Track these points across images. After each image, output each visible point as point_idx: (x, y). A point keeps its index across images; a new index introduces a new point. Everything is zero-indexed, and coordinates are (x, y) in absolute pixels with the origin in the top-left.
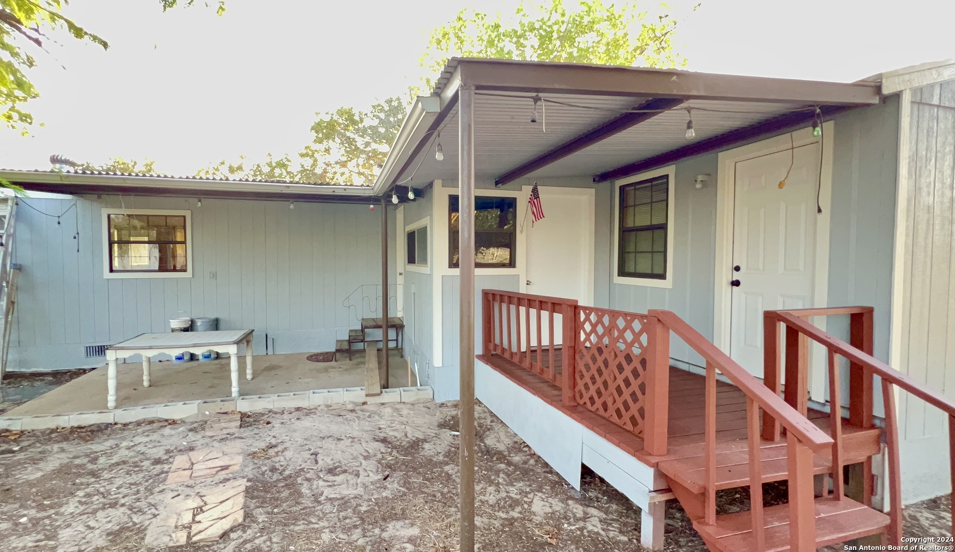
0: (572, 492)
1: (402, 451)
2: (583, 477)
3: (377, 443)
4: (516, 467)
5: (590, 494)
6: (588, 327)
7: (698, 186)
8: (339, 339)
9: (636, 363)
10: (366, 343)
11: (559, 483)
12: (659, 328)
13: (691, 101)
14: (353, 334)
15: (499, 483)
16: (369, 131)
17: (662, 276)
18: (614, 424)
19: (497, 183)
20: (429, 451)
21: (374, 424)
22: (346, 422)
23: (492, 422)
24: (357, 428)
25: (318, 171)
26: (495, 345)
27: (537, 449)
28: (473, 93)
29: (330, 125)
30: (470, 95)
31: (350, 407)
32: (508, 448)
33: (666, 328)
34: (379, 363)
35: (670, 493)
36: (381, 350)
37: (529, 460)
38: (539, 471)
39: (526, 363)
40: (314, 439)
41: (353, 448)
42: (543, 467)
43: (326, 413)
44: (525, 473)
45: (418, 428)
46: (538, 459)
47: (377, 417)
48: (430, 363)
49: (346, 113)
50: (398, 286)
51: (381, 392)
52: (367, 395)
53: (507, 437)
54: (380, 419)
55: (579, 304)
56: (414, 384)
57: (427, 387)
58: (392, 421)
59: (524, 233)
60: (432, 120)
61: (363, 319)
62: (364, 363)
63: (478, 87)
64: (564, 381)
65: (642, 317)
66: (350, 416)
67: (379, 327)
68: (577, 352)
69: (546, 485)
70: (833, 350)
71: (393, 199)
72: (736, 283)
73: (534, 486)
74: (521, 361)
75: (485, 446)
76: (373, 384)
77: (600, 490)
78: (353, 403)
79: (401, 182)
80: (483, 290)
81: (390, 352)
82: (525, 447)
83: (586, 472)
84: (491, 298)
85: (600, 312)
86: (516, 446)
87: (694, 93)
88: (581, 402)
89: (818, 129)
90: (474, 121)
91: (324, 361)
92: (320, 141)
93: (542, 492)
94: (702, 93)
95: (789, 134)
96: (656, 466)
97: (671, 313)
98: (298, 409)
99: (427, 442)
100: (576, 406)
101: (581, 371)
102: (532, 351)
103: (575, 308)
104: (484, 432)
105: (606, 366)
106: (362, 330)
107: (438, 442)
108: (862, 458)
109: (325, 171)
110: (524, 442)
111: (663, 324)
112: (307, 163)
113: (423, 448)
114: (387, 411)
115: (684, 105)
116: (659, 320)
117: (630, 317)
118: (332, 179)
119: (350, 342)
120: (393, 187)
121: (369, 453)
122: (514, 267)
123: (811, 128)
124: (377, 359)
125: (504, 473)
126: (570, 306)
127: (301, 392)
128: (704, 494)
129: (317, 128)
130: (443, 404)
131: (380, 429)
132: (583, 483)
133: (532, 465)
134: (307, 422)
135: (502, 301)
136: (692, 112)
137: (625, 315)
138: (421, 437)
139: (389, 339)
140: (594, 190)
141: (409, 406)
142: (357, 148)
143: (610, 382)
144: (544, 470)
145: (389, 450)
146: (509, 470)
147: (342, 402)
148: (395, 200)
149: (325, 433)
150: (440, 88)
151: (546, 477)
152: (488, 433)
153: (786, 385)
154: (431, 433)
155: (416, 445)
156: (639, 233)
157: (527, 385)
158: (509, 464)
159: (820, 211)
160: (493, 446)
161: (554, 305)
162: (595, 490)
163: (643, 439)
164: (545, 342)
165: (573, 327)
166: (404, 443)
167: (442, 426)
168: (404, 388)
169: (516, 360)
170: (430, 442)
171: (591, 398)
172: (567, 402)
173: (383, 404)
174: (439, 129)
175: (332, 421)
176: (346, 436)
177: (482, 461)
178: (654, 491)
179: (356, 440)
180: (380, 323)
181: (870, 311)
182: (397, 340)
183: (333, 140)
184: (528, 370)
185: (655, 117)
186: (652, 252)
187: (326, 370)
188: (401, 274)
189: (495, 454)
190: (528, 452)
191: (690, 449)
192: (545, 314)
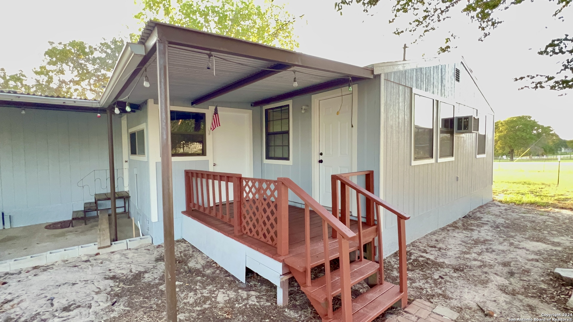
0: (241, 284)
1: (127, 282)
2: (247, 274)
3: (107, 281)
4: (208, 277)
5: (251, 283)
6: (247, 189)
7: (303, 112)
8: (75, 210)
9: (272, 207)
10: (99, 212)
11: (233, 281)
12: (283, 188)
13: (295, 67)
14: (88, 205)
15: (196, 289)
16: (98, 61)
17: (287, 159)
18: (262, 242)
19: (192, 104)
20: (148, 279)
21: (105, 267)
22: (81, 270)
23: (193, 252)
24: (90, 273)
25: (54, 85)
26: (194, 204)
27: (221, 264)
28: (167, 46)
29: (63, 52)
30: (164, 47)
31: (85, 258)
32: (203, 266)
33: (286, 187)
34: (110, 224)
35: (290, 274)
36: (111, 215)
37: (216, 271)
38: (222, 276)
39: (213, 213)
40: (51, 287)
41: (86, 288)
42: (224, 274)
43: (63, 266)
44: (213, 279)
45: (140, 264)
46: (221, 269)
47: (108, 262)
48: (149, 221)
49: (79, 45)
50: (124, 170)
51: (111, 244)
52: (99, 248)
53: (203, 259)
54: (110, 263)
55: (242, 176)
56: (138, 235)
57: (148, 236)
58: (120, 263)
59: (211, 135)
60: (140, 59)
61: (96, 195)
62: (97, 226)
63: (170, 43)
64: (235, 221)
65: (275, 182)
66: (84, 265)
67: (109, 199)
68: (242, 204)
69: (226, 284)
70: (358, 192)
71: (115, 111)
72: (321, 161)
73: (218, 286)
74: (210, 212)
75: (188, 268)
76: (104, 240)
77: (256, 280)
78: (87, 255)
79: (121, 99)
80: (185, 171)
81: (117, 216)
82: (214, 263)
83: (249, 271)
84: (190, 175)
85: (254, 180)
86: (208, 264)
87: (297, 63)
88: (245, 232)
89: (351, 87)
90: (169, 63)
91: (62, 227)
92: (55, 64)
93: (223, 289)
94: (300, 64)
95: (340, 89)
96: (283, 261)
97: (289, 179)
98: (35, 268)
99: (147, 273)
100: (242, 235)
101: (244, 215)
102: (217, 206)
103: (240, 179)
104: (188, 259)
105: (258, 210)
106: (96, 203)
107: (156, 271)
108: (371, 240)
109: (60, 87)
110: (213, 261)
111: (285, 185)
112: (43, 79)
113: (144, 278)
114: (117, 256)
115: (292, 69)
116: (283, 183)
117: (269, 182)
118: (67, 93)
119: (85, 211)
120: (115, 103)
121: (100, 289)
122: (205, 155)
123: (348, 87)
124: (108, 221)
125: (200, 282)
126: (237, 178)
127: (39, 254)
128: (305, 272)
129: (51, 53)
130: (159, 246)
131: (110, 270)
132: (247, 278)
133: (218, 274)
134: (44, 276)
135: (197, 177)
136: (296, 73)
137: (267, 181)
138: (142, 270)
139: (117, 206)
140: (251, 111)
141: (134, 251)
142: (88, 72)
143: (260, 219)
144: (225, 275)
145: (117, 284)
146: (203, 280)
147: (78, 256)
148: (117, 111)
149: (61, 281)
150: (144, 39)
151: (226, 279)
152: (190, 259)
153: (341, 210)
154: (150, 266)
155: (138, 276)
156: (276, 135)
157: (214, 227)
158: (203, 276)
159: (352, 126)
160: (193, 267)
161: (228, 178)
162: (254, 280)
163: (276, 248)
164: (224, 199)
165: (239, 190)
166: (129, 276)
167: (157, 260)
168: (130, 239)
169: (207, 212)
170: (149, 272)
171: (250, 230)
172: (237, 234)
173: (113, 252)
174: (146, 66)
175: (68, 272)
176: (80, 281)
177: (186, 278)
178: (283, 275)
179: (89, 282)
180: (109, 197)
181: (372, 172)
182: (125, 207)
183: (67, 64)
184: (215, 217)
185: (279, 73)
186: (283, 146)
187: (63, 235)
188: (126, 162)
189: (195, 271)
190: (216, 266)
191: (299, 249)
192: (223, 183)
